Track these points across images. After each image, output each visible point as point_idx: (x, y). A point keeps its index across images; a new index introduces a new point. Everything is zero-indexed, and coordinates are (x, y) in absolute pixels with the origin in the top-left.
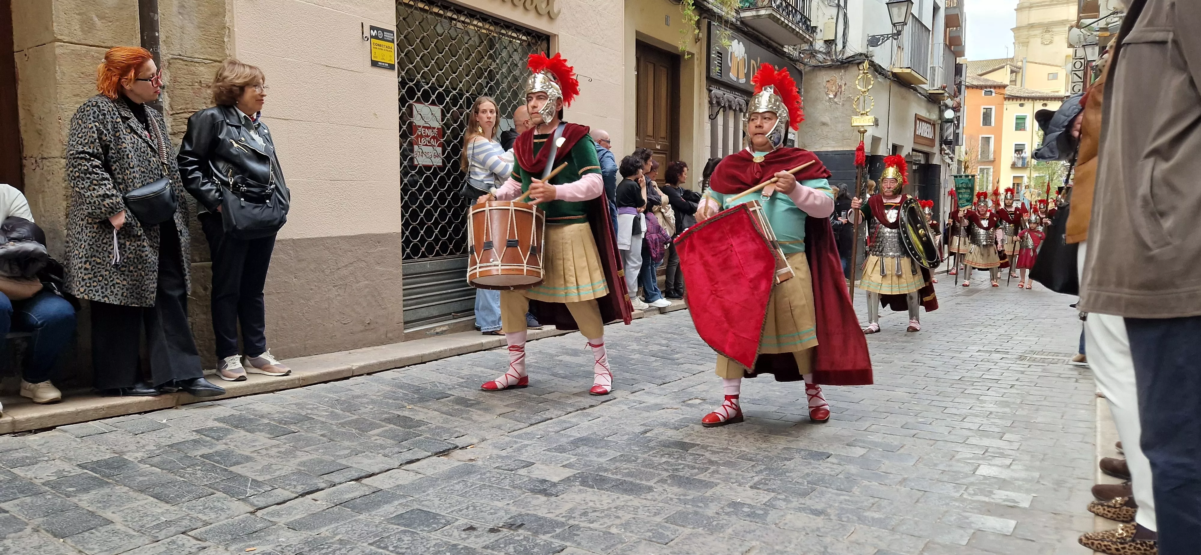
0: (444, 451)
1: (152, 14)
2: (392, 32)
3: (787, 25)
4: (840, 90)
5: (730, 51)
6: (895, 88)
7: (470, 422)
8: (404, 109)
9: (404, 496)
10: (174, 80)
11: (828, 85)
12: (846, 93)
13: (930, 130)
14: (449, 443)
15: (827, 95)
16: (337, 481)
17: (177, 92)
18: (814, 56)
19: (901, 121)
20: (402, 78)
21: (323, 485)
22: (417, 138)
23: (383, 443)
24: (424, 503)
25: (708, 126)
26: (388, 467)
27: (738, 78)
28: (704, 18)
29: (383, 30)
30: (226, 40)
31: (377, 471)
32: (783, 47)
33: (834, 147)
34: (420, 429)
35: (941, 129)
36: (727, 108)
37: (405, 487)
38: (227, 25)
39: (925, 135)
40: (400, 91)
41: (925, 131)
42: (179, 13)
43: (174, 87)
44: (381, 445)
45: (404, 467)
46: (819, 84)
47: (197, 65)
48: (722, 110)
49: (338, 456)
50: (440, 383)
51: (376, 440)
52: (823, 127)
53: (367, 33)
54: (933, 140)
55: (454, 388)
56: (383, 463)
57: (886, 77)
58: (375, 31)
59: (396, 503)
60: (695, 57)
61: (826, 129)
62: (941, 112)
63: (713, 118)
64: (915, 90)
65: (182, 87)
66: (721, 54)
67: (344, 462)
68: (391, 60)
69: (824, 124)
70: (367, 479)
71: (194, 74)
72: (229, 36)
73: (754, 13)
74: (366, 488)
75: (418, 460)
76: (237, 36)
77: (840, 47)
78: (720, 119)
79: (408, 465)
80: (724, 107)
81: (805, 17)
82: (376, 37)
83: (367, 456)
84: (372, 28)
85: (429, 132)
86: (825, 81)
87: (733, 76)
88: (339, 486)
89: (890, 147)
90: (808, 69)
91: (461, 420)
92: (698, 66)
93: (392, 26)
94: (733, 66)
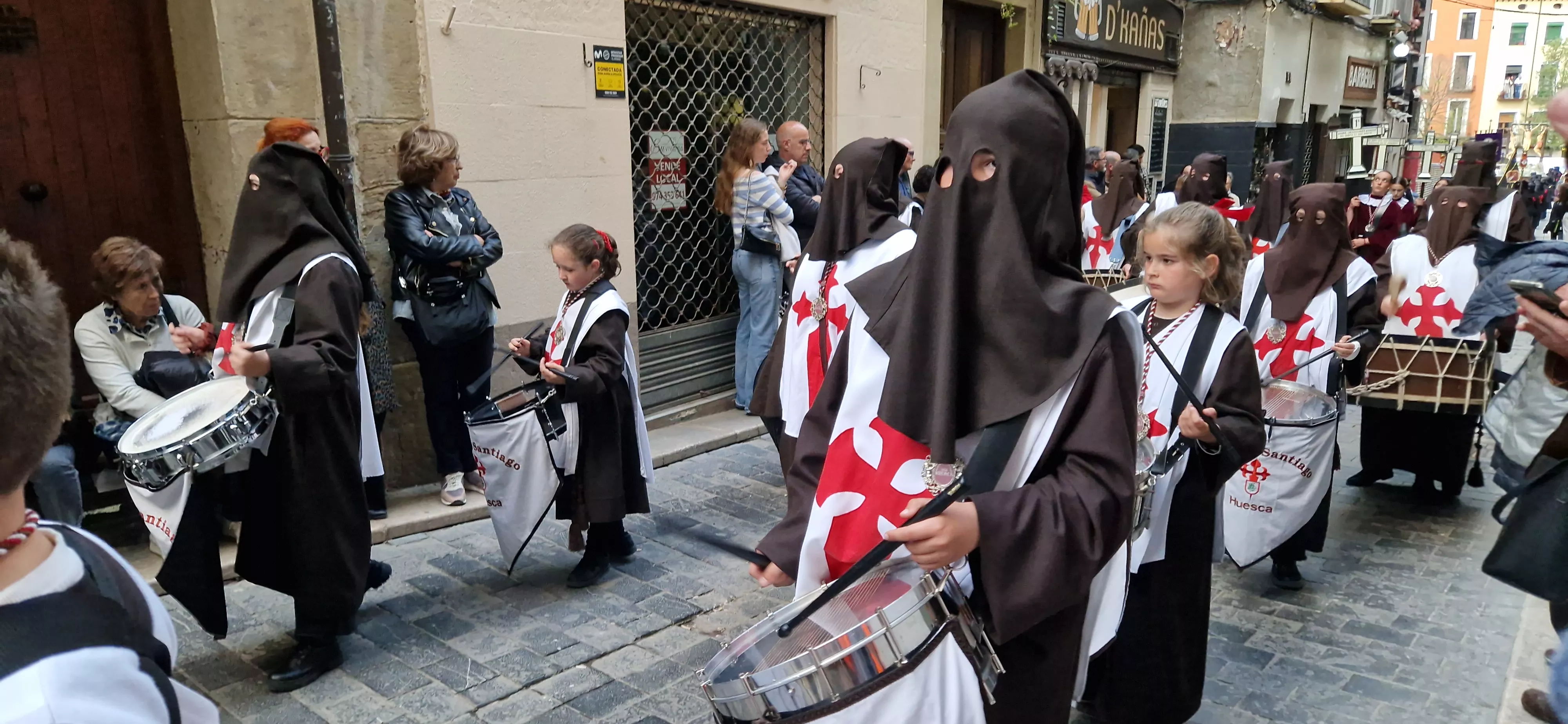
0: (686, 618)
1: (334, 73)
2: (621, 49)
4: (1236, 36)
6: (1319, 24)
7: (717, 569)
8: (637, 144)
9: (639, 693)
10: (364, 149)
11: (1220, 29)
12: (1246, 40)
13: (1369, 77)
14: (692, 605)
15: (1217, 42)
16: (564, 664)
17: (369, 163)
19: (1326, 69)
20: (635, 104)
21: (548, 671)
22: (654, 178)
23: (615, 603)
24: (662, 706)
26: (620, 644)
27: (1087, 35)
29: (610, 49)
30: (421, 91)
31: (609, 649)
33: (1223, 117)
34: (659, 580)
35: (1388, 72)
36: (1071, 78)
37: (640, 677)
38: (422, 72)
39: (1363, 85)
40: (632, 122)
41: (1362, 78)
42: (366, 65)
43: (364, 158)
44: (614, 607)
45: (639, 643)
46: (1207, 27)
47: (389, 126)
49: (566, 624)
50: (684, 501)
51: (609, 598)
52: (1209, 88)
53: (590, 58)
54: (1373, 91)
55: (701, 510)
56: (615, 636)
57: (1306, 12)
58: (600, 52)
59: (630, 703)
61: (1212, 91)
62: (1390, 46)
64: (1351, 22)
65: (373, 156)
66: (1064, 4)
67: (571, 634)
68: (620, 86)
69: (1211, 84)
70: (598, 661)
71: (386, 138)
72: (425, 86)
74: (595, 677)
75: (656, 632)
76: (433, 84)
79: (645, 640)
80: (1066, 79)
82: (601, 59)
83: (597, 625)
84: (596, 48)
85: (668, 166)
86: (1215, 22)
87: (1080, 32)
88: (566, 673)
89: (1307, 110)
90: (1190, 6)
91: (708, 566)
92: (1031, 25)
93: (621, 41)
94: (1080, 18)
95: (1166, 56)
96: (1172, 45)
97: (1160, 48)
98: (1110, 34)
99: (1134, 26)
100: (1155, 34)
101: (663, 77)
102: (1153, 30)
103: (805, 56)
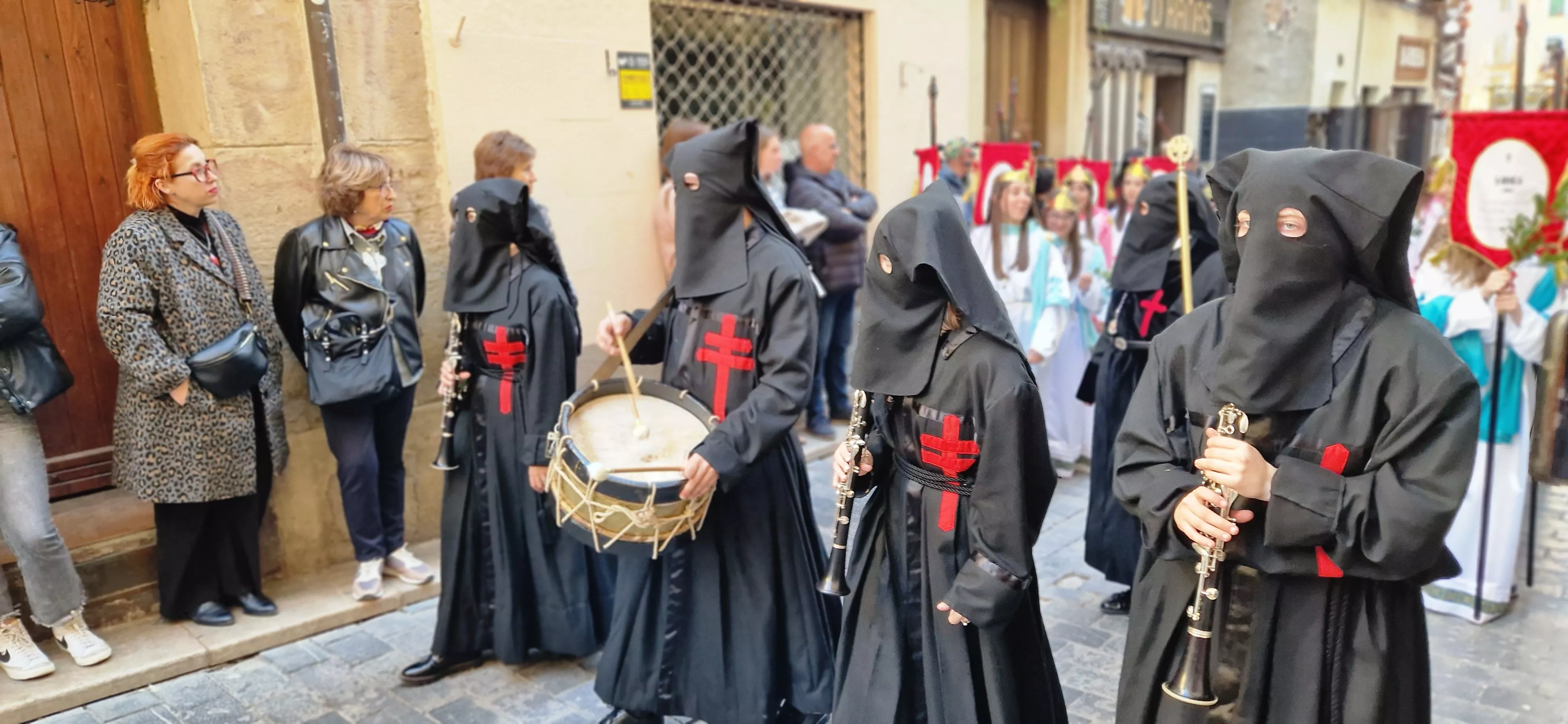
4: (1286, 18)
11: (1269, 11)
13: (1420, 56)
15: (1266, 26)
20: (663, 113)
25: (1088, 98)
27: (1134, 21)
29: (635, 55)
30: (429, 108)
33: (1274, 103)
35: (1438, 50)
36: (1118, 68)
38: (430, 88)
41: (1413, 58)
42: (367, 82)
46: (1254, 9)
48: (1110, 73)
52: (1259, 73)
53: (614, 66)
54: (1424, 70)
58: (625, 59)
61: (1262, 77)
63: (1096, 87)
68: (646, 95)
69: (1260, 69)
76: (443, 102)
78: (1107, 85)
80: (1113, 68)
82: (626, 67)
84: (621, 55)
86: (1263, 4)
87: (1127, 19)
89: (1358, 92)
92: (1077, 14)
93: (647, 46)
94: (1127, 4)
95: (1214, 41)
96: (1219, 29)
97: (1207, 33)
98: (1157, 20)
99: (1181, 10)
100: (1201, 18)
101: (693, 83)
102: (1200, 14)
103: (843, 55)
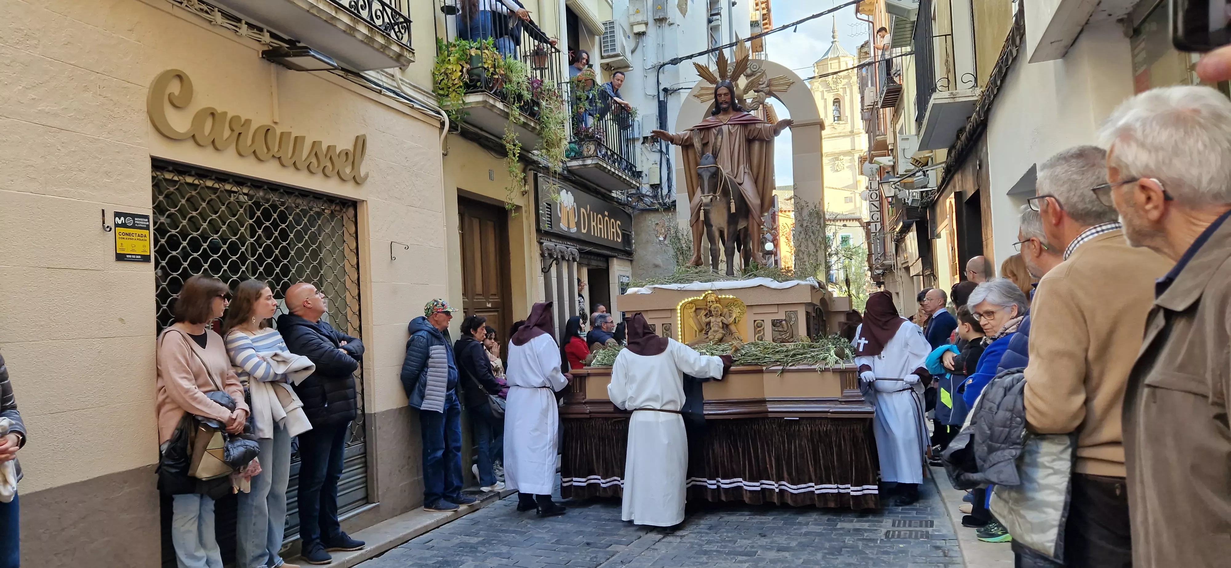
2: (147, 217)
3: (614, 173)
4: (669, 233)
5: (558, 202)
11: (658, 228)
15: (657, 237)
18: (642, 200)
25: (541, 280)
27: (569, 228)
28: (530, 170)
29: (133, 216)
32: (611, 192)
36: (560, 259)
40: (158, 285)
46: (649, 226)
48: (555, 262)
52: (656, 269)
53: (110, 222)
58: (122, 218)
60: (524, 209)
61: (659, 271)
63: (546, 271)
66: (550, 205)
68: (144, 250)
69: (656, 266)
73: (580, 162)
77: (665, 191)
78: (553, 270)
80: (557, 259)
81: (631, 164)
82: (124, 225)
84: (118, 215)
86: (653, 223)
87: (563, 226)
90: (636, 212)
92: (527, 218)
93: (147, 209)
94: (563, 216)
95: (624, 247)
96: (627, 239)
97: (619, 240)
98: (584, 229)
99: (600, 224)
100: (614, 230)
101: (195, 245)
102: (613, 228)
103: (340, 232)
